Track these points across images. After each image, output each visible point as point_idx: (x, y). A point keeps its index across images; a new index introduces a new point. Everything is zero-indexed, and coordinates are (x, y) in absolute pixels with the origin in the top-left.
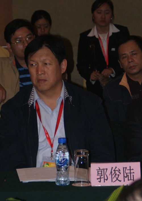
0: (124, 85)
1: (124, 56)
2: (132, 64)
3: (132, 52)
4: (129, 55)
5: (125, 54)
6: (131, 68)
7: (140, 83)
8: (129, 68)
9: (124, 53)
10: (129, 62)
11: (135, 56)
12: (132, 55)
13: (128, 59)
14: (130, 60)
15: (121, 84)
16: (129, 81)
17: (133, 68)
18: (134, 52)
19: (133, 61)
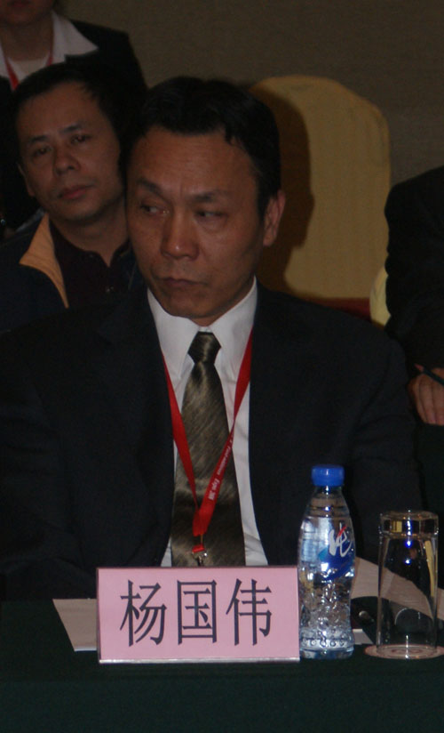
0: (39, 268)
1: (41, 145)
2: (70, 181)
3: (72, 129)
4: (60, 140)
5: (41, 138)
6: (65, 194)
7: (108, 260)
8: (61, 196)
9: (36, 135)
10: (60, 172)
11: (84, 147)
12: (72, 142)
13: (55, 158)
14: (64, 164)
15: (26, 261)
16: (63, 250)
17: (77, 195)
18: (80, 132)
19: (75, 166)
